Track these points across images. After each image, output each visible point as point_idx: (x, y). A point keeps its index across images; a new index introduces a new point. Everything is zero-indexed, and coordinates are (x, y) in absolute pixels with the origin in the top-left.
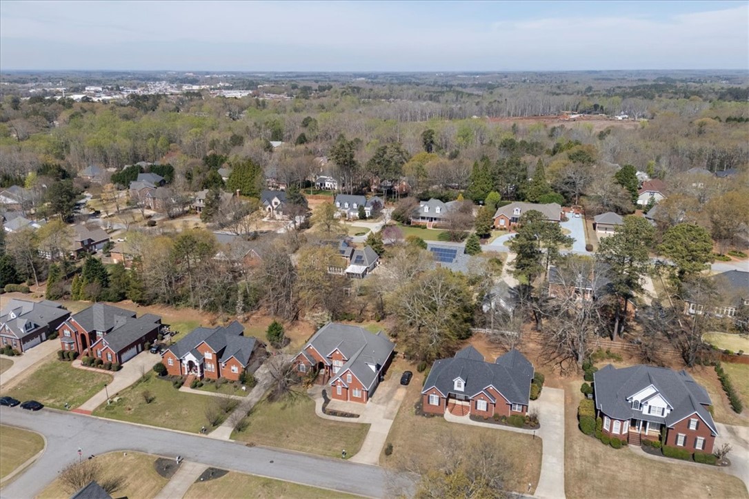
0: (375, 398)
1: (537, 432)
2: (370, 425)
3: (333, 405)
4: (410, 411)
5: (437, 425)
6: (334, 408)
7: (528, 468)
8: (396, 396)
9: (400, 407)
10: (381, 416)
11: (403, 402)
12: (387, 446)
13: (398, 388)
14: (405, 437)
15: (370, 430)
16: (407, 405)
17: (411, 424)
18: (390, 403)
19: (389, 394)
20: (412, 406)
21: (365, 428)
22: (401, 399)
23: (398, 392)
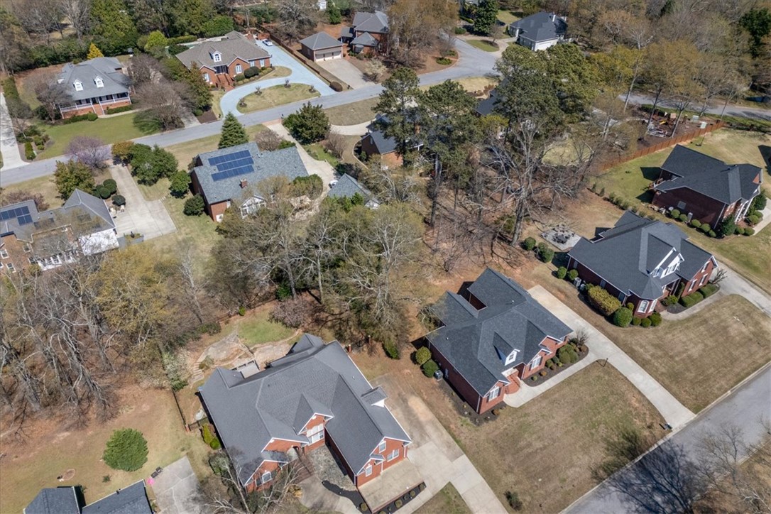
1: (590, 358)
2: (450, 484)
3: (375, 497)
4: (464, 425)
5: (515, 422)
6: (382, 500)
7: (637, 405)
8: (419, 415)
9: (446, 429)
10: (445, 461)
11: (439, 419)
12: (504, 498)
13: (405, 401)
14: (506, 468)
15: (461, 493)
16: (451, 420)
17: (490, 443)
18: (427, 432)
19: (409, 419)
20: (458, 416)
21: (450, 494)
22: (430, 416)
23: (415, 409)
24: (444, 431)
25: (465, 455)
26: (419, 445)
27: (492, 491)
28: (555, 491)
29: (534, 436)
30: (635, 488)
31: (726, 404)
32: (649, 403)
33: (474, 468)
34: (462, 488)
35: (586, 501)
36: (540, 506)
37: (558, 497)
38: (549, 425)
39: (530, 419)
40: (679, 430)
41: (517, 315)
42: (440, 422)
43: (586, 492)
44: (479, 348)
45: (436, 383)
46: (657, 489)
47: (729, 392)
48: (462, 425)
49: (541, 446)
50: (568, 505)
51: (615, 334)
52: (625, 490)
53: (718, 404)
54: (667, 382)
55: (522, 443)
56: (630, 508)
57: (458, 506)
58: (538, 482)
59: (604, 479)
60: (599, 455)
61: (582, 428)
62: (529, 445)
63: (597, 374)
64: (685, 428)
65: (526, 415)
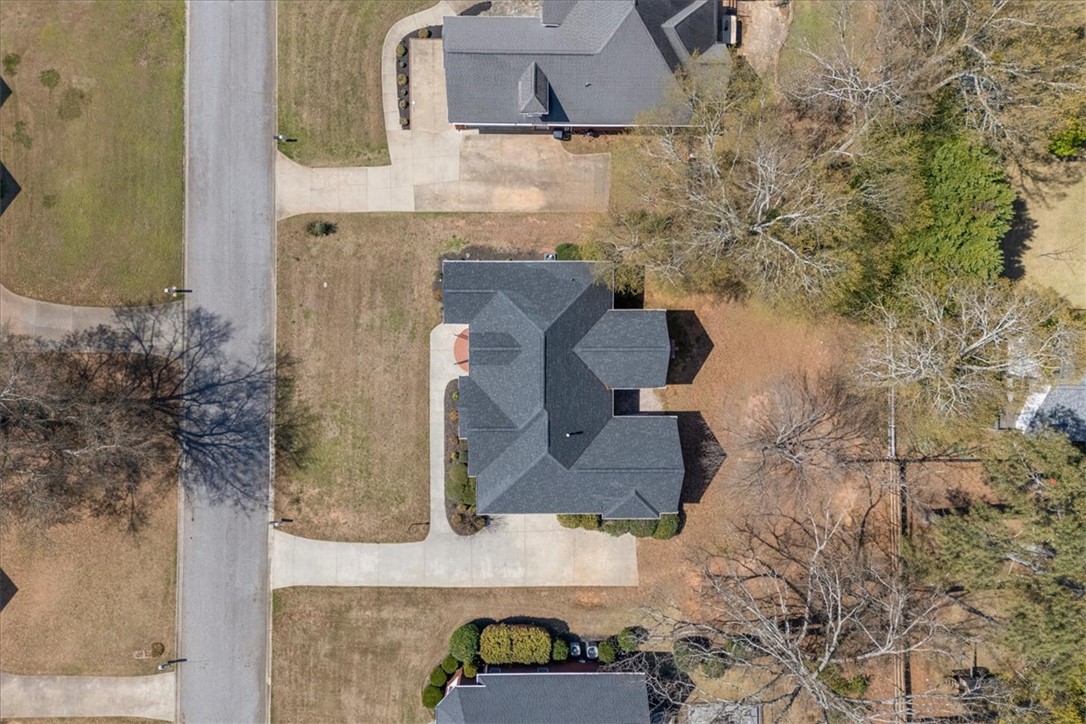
0: (482, 143)
1: (440, 521)
2: (388, 163)
3: (426, 53)
4: (452, 240)
5: (413, 312)
6: (417, 60)
7: (333, 515)
8: (508, 191)
9: (464, 213)
10: (422, 178)
11: (485, 213)
12: (332, 221)
13: (544, 186)
14: (365, 251)
15: (369, 168)
16: (472, 228)
17: (406, 254)
18: (476, 184)
19: (510, 171)
20: (473, 242)
21: (376, 155)
22: (498, 206)
23: (521, 191)
24: (463, 208)
25: (413, 210)
26: (463, 157)
27: (350, 211)
28: (302, 293)
29: (378, 323)
30: (243, 395)
31: (257, 653)
32: (324, 538)
33: (389, 210)
34: (375, 173)
35: (268, 322)
36: (298, 260)
37: (294, 292)
38: (380, 355)
39: (404, 337)
40: (270, 540)
41: (532, 410)
42: (480, 213)
43: (278, 330)
44: (511, 303)
45: (544, 249)
46: (222, 421)
47: (269, 681)
48: (454, 237)
49: (361, 321)
50: (278, 294)
51: (456, 605)
52: (249, 380)
53: (266, 638)
54: (336, 600)
55: (379, 297)
56: (226, 363)
57: (358, 155)
58: (325, 280)
59: (277, 367)
60: (307, 392)
61: (349, 399)
62: (372, 306)
63: (409, 501)
64: (267, 554)
65: (412, 336)
